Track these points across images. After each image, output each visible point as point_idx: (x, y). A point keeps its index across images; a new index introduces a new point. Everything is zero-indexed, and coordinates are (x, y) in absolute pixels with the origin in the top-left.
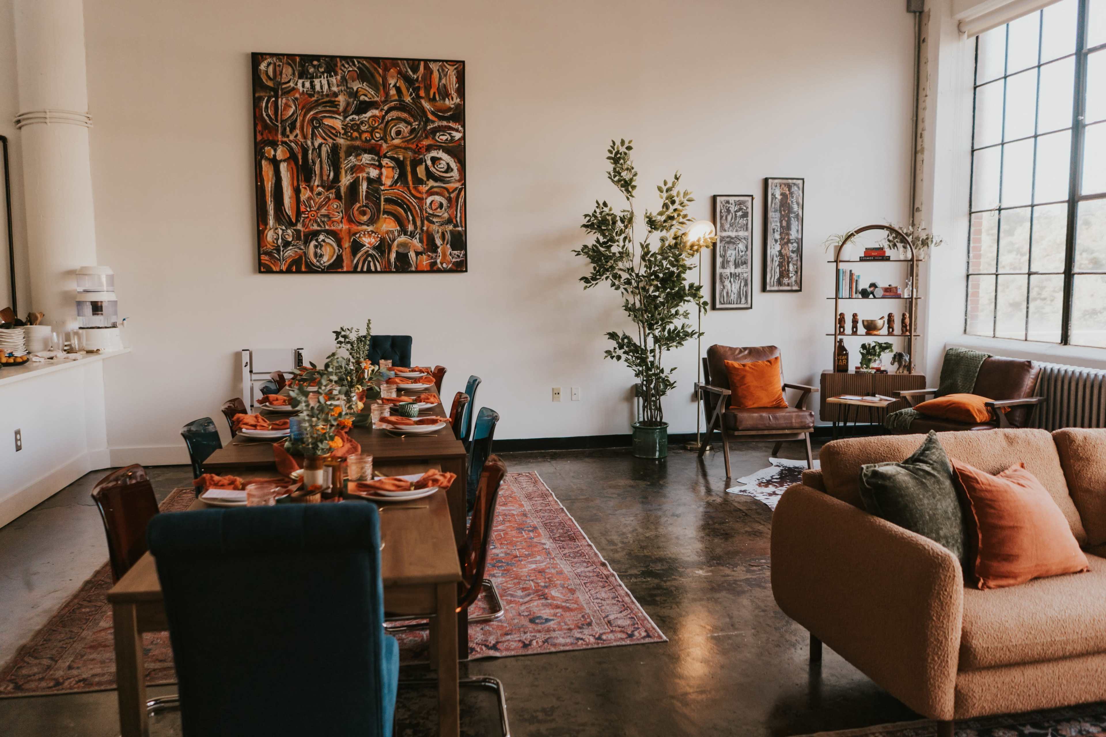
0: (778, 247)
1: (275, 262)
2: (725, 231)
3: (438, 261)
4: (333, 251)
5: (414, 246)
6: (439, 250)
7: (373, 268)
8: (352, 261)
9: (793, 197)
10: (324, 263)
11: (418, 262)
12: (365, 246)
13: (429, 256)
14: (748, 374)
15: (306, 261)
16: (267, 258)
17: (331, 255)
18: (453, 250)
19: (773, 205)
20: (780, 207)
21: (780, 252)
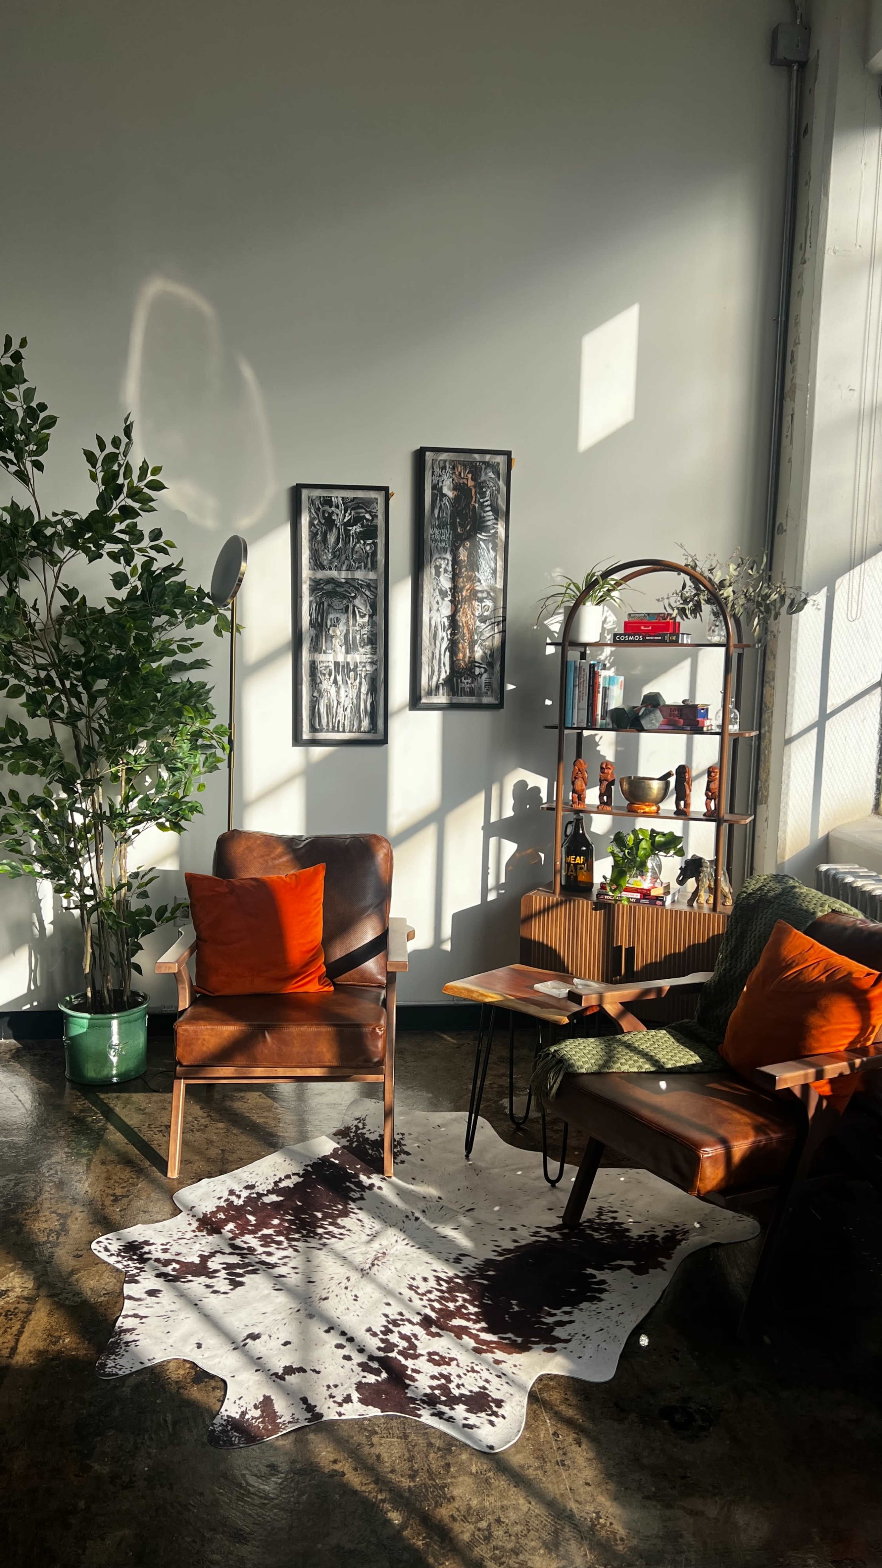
0: (446, 609)
2: (323, 568)
9: (483, 494)
19: (436, 512)
20: (453, 517)
21: (452, 619)
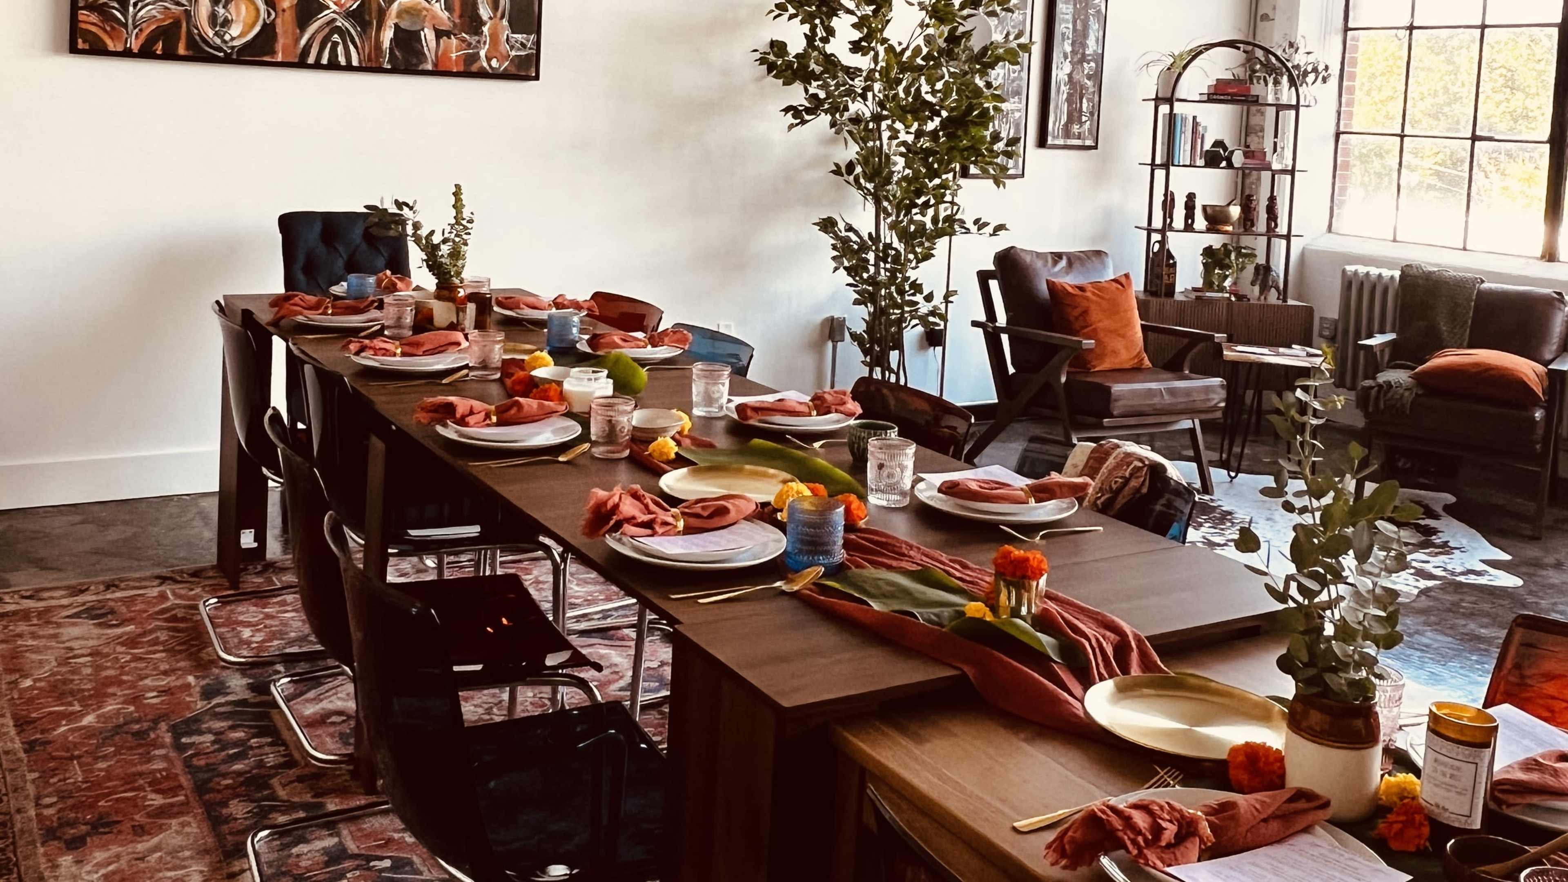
0: (1067, 68)
1: (113, 28)
3: (482, 53)
4: (253, 13)
5: (434, 17)
6: (485, 29)
7: (342, 60)
8: (297, 40)
10: (233, 39)
11: (440, 53)
12: (328, 8)
13: (463, 40)
14: (1093, 307)
15: (189, 33)
16: (94, 18)
17: (250, 22)
18: (513, 33)
21: (1070, 76)
